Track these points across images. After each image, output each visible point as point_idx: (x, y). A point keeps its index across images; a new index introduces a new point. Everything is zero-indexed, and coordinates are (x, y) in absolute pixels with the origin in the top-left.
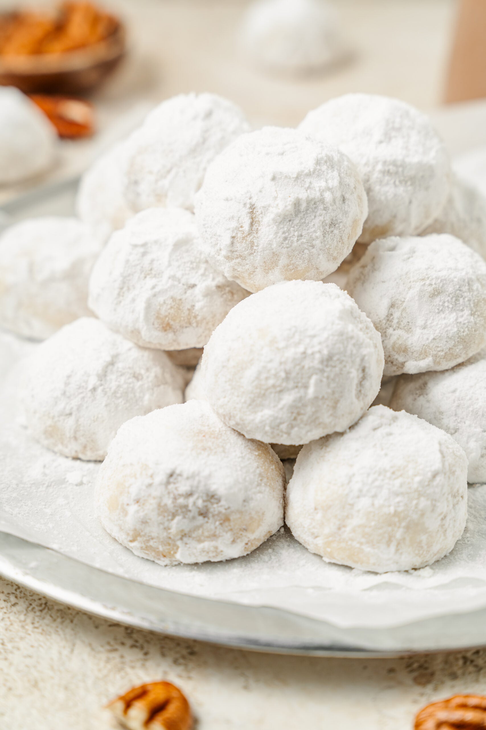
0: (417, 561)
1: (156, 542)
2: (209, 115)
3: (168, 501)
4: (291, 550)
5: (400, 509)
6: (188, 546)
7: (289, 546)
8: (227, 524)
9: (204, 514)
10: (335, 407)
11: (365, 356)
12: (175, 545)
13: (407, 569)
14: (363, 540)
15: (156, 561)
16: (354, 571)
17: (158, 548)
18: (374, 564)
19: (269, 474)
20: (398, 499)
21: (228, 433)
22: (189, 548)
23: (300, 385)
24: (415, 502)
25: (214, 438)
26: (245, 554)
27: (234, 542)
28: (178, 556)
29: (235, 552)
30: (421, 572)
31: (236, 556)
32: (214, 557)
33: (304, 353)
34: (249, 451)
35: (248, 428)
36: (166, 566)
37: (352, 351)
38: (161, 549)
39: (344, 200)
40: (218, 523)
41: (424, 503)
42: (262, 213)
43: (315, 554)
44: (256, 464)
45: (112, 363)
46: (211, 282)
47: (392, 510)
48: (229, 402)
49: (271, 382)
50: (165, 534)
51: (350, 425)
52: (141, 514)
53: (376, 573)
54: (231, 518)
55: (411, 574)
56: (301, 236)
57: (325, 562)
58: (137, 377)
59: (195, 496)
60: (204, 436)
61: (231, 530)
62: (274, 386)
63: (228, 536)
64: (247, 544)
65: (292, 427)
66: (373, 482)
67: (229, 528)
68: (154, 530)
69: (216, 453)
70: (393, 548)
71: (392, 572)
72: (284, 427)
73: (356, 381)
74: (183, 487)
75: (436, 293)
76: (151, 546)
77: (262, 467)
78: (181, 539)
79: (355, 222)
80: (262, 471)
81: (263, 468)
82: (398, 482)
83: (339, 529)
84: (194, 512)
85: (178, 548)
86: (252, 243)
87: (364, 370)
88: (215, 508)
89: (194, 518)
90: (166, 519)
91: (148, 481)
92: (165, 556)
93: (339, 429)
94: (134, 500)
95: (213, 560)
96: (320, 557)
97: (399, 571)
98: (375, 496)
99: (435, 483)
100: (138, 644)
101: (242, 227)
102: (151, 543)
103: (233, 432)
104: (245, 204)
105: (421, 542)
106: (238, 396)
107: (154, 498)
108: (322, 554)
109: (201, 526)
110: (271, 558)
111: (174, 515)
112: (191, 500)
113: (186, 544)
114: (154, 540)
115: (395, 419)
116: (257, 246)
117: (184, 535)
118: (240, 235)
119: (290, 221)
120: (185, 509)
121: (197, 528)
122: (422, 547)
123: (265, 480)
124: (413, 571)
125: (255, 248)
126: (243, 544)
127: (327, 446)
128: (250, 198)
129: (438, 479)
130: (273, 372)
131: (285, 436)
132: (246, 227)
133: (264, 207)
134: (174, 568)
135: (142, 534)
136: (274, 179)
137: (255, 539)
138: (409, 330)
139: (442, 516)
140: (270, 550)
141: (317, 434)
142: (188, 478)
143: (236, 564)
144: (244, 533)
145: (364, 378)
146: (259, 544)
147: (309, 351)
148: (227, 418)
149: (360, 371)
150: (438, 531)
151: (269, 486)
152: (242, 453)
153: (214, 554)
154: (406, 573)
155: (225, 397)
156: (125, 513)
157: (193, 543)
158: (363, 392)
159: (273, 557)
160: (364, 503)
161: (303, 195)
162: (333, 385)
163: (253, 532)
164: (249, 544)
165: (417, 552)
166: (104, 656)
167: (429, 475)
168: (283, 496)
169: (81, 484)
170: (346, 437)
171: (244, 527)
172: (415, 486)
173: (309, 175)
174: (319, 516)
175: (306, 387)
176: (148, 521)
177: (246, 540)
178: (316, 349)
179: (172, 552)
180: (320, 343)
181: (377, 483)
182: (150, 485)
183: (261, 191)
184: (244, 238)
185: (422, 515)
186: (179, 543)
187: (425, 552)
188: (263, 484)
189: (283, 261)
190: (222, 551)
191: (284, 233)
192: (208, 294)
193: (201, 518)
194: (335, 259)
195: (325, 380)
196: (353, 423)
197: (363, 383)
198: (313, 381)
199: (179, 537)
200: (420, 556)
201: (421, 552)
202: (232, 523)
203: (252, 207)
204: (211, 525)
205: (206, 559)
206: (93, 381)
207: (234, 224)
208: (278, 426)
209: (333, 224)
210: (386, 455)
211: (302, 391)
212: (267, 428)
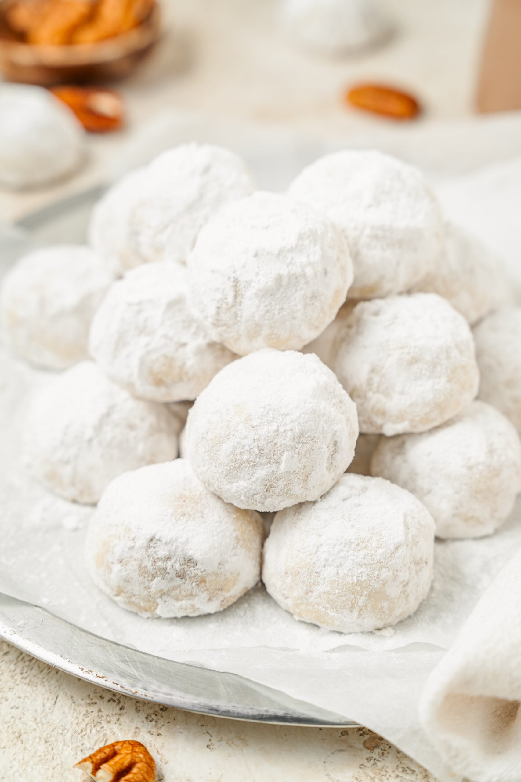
0: (380, 624)
1: (137, 599)
2: (207, 170)
3: (148, 564)
4: (266, 606)
5: (362, 579)
6: (167, 603)
7: (264, 600)
8: (203, 585)
9: (181, 576)
10: (306, 481)
11: (336, 431)
12: (155, 602)
13: (370, 630)
14: (328, 605)
15: (139, 613)
16: (321, 629)
17: (140, 604)
18: (339, 626)
19: (245, 536)
20: (362, 570)
21: (209, 496)
22: (168, 605)
23: (272, 460)
24: (377, 573)
25: (194, 502)
26: (222, 609)
27: (210, 600)
28: (158, 612)
29: (212, 608)
30: (383, 632)
31: (212, 612)
32: (191, 613)
33: (277, 431)
34: (227, 514)
35: (226, 496)
36: (148, 618)
37: (323, 428)
38: (142, 604)
39: (326, 273)
40: (194, 584)
41: (385, 574)
42: (245, 287)
43: (287, 612)
44: (232, 528)
45: (108, 415)
46: (201, 341)
47: (355, 579)
48: (208, 470)
49: (245, 457)
50: (146, 592)
51: (322, 494)
52: (124, 574)
53: (341, 633)
54: (207, 580)
55: (374, 634)
56: (283, 309)
57: (295, 620)
58: (132, 427)
59: (173, 561)
60: (184, 501)
61: (207, 590)
62: (247, 461)
63: (205, 596)
64: (223, 601)
65: (266, 498)
66: (339, 553)
67: (205, 588)
68: (136, 589)
69: (194, 518)
70: (355, 613)
71: (356, 633)
72: (257, 497)
73: (327, 455)
74: (162, 552)
75: (414, 361)
76: (133, 602)
77: (238, 530)
78: (161, 597)
79: (337, 293)
80: (239, 533)
81: (240, 530)
82: (361, 554)
83: (307, 593)
84: (173, 574)
85: (158, 605)
86: (236, 315)
87: (335, 444)
88: (191, 571)
89: (172, 579)
90: (146, 579)
91: (131, 544)
92: (146, 611)
93: (310, 499)
94: (118, 560)
95: (191, 615)
96: (292, 615)
97: (362, 633)
98: (340, 566)
99: (397, 555)
100: (115, 698)
101: (226, 299)
102: (133, 599)
103: (213, 495)
104: (229, 278)
105: (382, 607)
106: (216, 467)
107: (136, 560)
108: (292, 612)
109: (179, 586)
110: (245, 613)
111: (154, 577)
112: (169, 564)
113: (165, 601)
114: (136, 597)
115: (364, 489)
116: (241, 317)
117: (163, 594)
118: (224, 306)
119: (272, 295)
120: (164, 572)
121: (175, 588)
122: (384, 612)
123: (241, 542)
124: (377, 631)
125: (239, 319)
126: (219, 601)
127: (299, 513)
128: (234, 272)
129: (400, 550)
130: (247, 448)
131: (259, 505)
132: (230, 300)
133: (247, 282)
134: (155, 621)
135: (125, 590)
136: (256, 255)
137: (230, 596)
138: (387, 395)
139: (405, 583)
140: (246, 605)
141: (289, 503)
142: (166, 543)
143: (213, 619)
144: (220, 592)
145: (335, 451)
146: (234, 600)
147: (282, 430)
148: (207, 485)
149: (332, 445)
150: (400, 597)
151: (245, 547)
152: (220, 517)
153: (192, 610)
154: (370, 634)
155: (204, 466)
156: (111, 572)
157: (171, 601)
158: (334, 464)
159: (248, 612)
160: (329, 572)
161: (284, 271)
162: (303, 460)
163: (228, 591)
164: (225, 601)
165: (379, 616)
166: (83, 710)
167: (392, 547)
168: (259, 553)
169: (76, 529)
170: (317, 506)
171: (219, 587)
172: (378, 557)
173: (292, 250)
174: (289, 580)
175: (278, 462)
176: (130, 580)
177: (222, 598)
178: (288, 427)
179: (152, 608)
180: (292, 421)
181: (342, 554)
182: (132, 548)
183: (244, 267)
184: (228, 309)
185: (384, 585)
186: (159, 600)
187: (387, 616)
188: (239, 547)
189: (265, 331)
190: (198, 608)
191: (266, 306)
192: (199, 352)
193: (179, 579)
194: (317, 328)
195: (296, 456)
196: (325, 492)
197: (334, 456)
198: (284, 458)
199: (159, 595)
200: (382, 620)
201: (383, 616)
202: (207, 584)
203: (236, 281)
204: (188, 586)
205: (184, 614)
206: (89, 433)
207: (219, 296)
208: (253, 496)
209: (314, 297)
210: (353, 526)
211: (274, 466)
212: (242, 498)
